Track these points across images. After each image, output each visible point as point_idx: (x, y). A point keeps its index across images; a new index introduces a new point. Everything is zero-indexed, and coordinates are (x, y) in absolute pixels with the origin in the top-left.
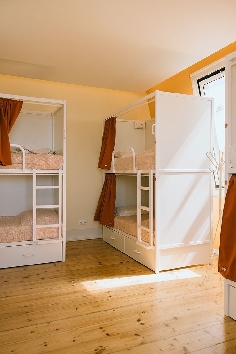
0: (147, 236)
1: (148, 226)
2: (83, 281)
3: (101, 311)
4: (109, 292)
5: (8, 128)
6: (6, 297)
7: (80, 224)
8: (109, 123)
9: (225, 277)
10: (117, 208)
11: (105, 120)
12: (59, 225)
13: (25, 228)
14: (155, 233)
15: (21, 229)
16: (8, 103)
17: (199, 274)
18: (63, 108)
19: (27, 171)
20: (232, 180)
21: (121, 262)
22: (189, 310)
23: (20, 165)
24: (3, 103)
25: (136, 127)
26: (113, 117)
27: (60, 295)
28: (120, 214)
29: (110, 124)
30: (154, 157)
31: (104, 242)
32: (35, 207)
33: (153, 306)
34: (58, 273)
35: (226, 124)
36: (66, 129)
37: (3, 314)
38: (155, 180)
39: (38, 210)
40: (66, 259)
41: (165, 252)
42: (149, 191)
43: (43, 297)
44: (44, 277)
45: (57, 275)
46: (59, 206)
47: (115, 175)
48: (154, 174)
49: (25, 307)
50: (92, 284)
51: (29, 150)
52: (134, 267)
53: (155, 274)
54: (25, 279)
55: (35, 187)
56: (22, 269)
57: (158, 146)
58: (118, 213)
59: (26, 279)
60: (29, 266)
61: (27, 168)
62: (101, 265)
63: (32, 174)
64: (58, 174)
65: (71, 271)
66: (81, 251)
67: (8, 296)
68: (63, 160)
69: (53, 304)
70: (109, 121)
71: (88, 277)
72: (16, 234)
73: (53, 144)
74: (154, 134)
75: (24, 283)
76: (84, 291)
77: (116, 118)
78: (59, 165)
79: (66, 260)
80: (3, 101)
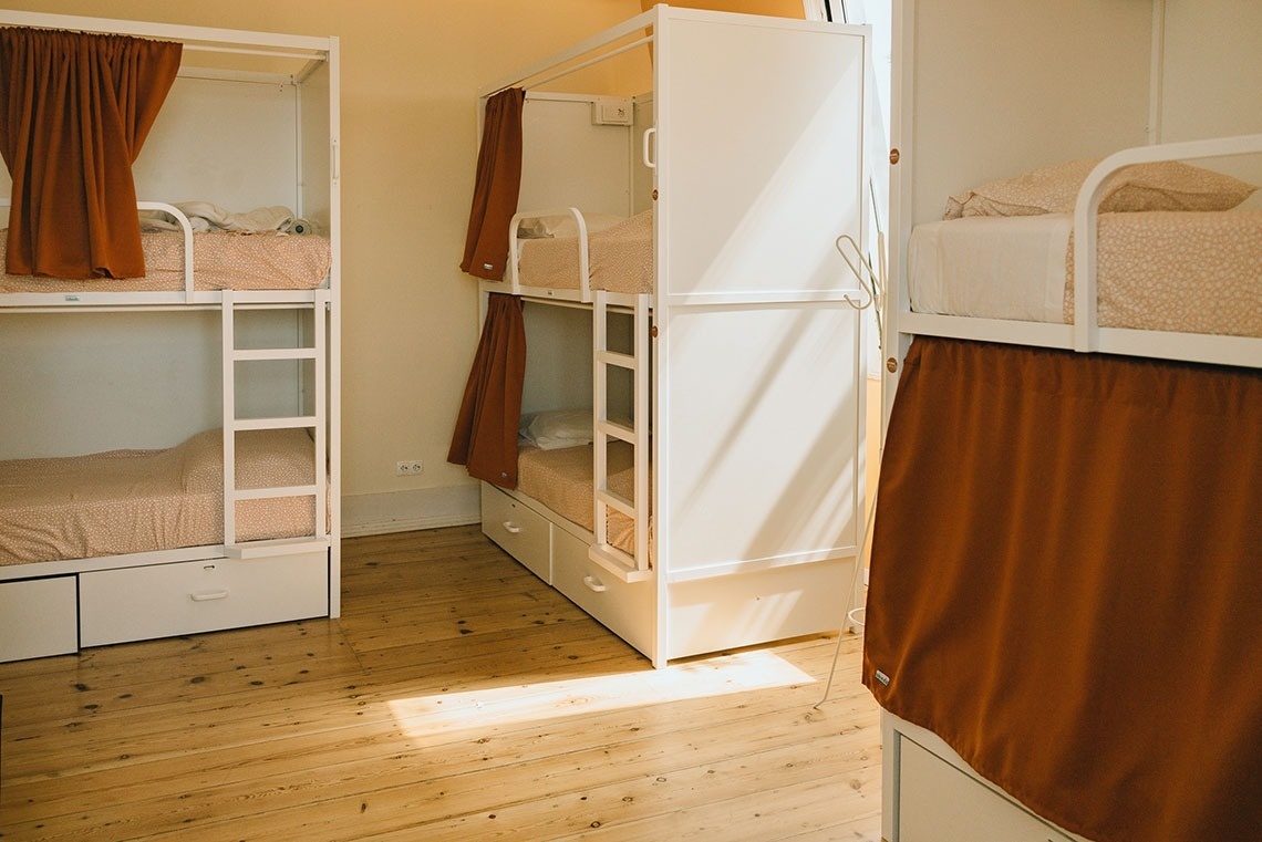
0: (625, 533)
1: (629, 498)
2: (395, 696)
3: (446, 818)
4: (484, 740)
5: (132, 141)
6: (122, 758)
7: (402, 473)
8: (499, 110)
9: (884, 705)
10: (530, 419)
11: (485, 97)
12: (318, 489)
13: (196, 501)
14: (653, 524)
15: (181, 505)
16: (127, 53)
17: (811, 672)
18: (328, 63)
19: (200, 297)
20: (915, 356)
21: (537, 622)
22: (757, 819)
23: (177, 276)
24: (111, 54)
25: (599, 121)
26: (513, 87)
27: (309, 752)
28: (540, 439)
29: (504, 111)
30: (649, 249)
31: (484, 539)
32: (231, 426)
33: (632, 799)
34: (309, 665)
35: (894, 151)
36: (338, 143)
37: (108, 825)
38: (653, 332)
39: (240, 436)
40: (342, 606)
41: (687, 592)
42: (633, 371)
43: (250, 761)
44: (260, 680)
45: (306, 672)
46: (317, 422)
47: (523, 302)
48: (651, 310)
49: (186, 796)
50: (423, 710)
51: (206, 216)
52: (581, 643)
53: (654, 671)
54: (192, 686)
55: (231, 355)
56: (186, 646)
57: (664, 208)
58: (532, 437)
59: (200, 687)
60: (212, 637)
61: (199, 285)
62: (464, 632)
63: (219, 308)
64: (311, 306)
65: (359, 656)
66: (399, 576)
67: (127, 753)
68: (329, 254)
69: (282, 789)
70: (500, 101)
71: (411, 683)
72: (164, 522)
73: (300, 188)
74: (649, 164)
75: (190, 701)
76: (395, 735)
77: (524, 93)
78: (313, 272)
79: (341, 612)
80: (111, 45)
